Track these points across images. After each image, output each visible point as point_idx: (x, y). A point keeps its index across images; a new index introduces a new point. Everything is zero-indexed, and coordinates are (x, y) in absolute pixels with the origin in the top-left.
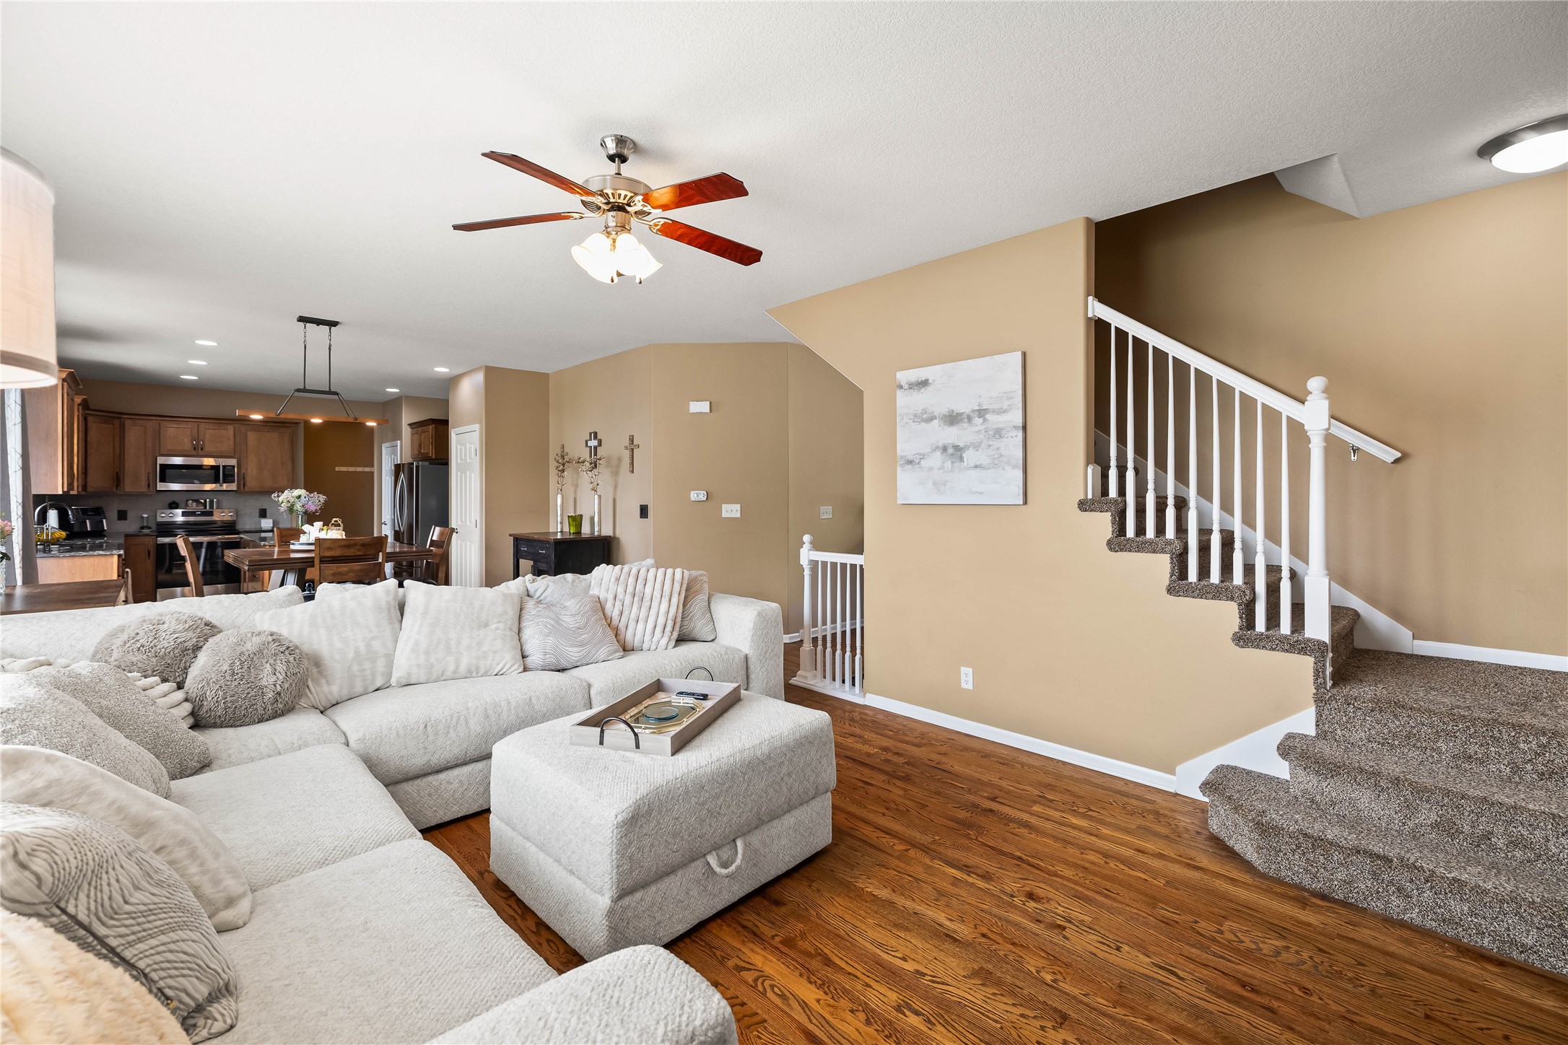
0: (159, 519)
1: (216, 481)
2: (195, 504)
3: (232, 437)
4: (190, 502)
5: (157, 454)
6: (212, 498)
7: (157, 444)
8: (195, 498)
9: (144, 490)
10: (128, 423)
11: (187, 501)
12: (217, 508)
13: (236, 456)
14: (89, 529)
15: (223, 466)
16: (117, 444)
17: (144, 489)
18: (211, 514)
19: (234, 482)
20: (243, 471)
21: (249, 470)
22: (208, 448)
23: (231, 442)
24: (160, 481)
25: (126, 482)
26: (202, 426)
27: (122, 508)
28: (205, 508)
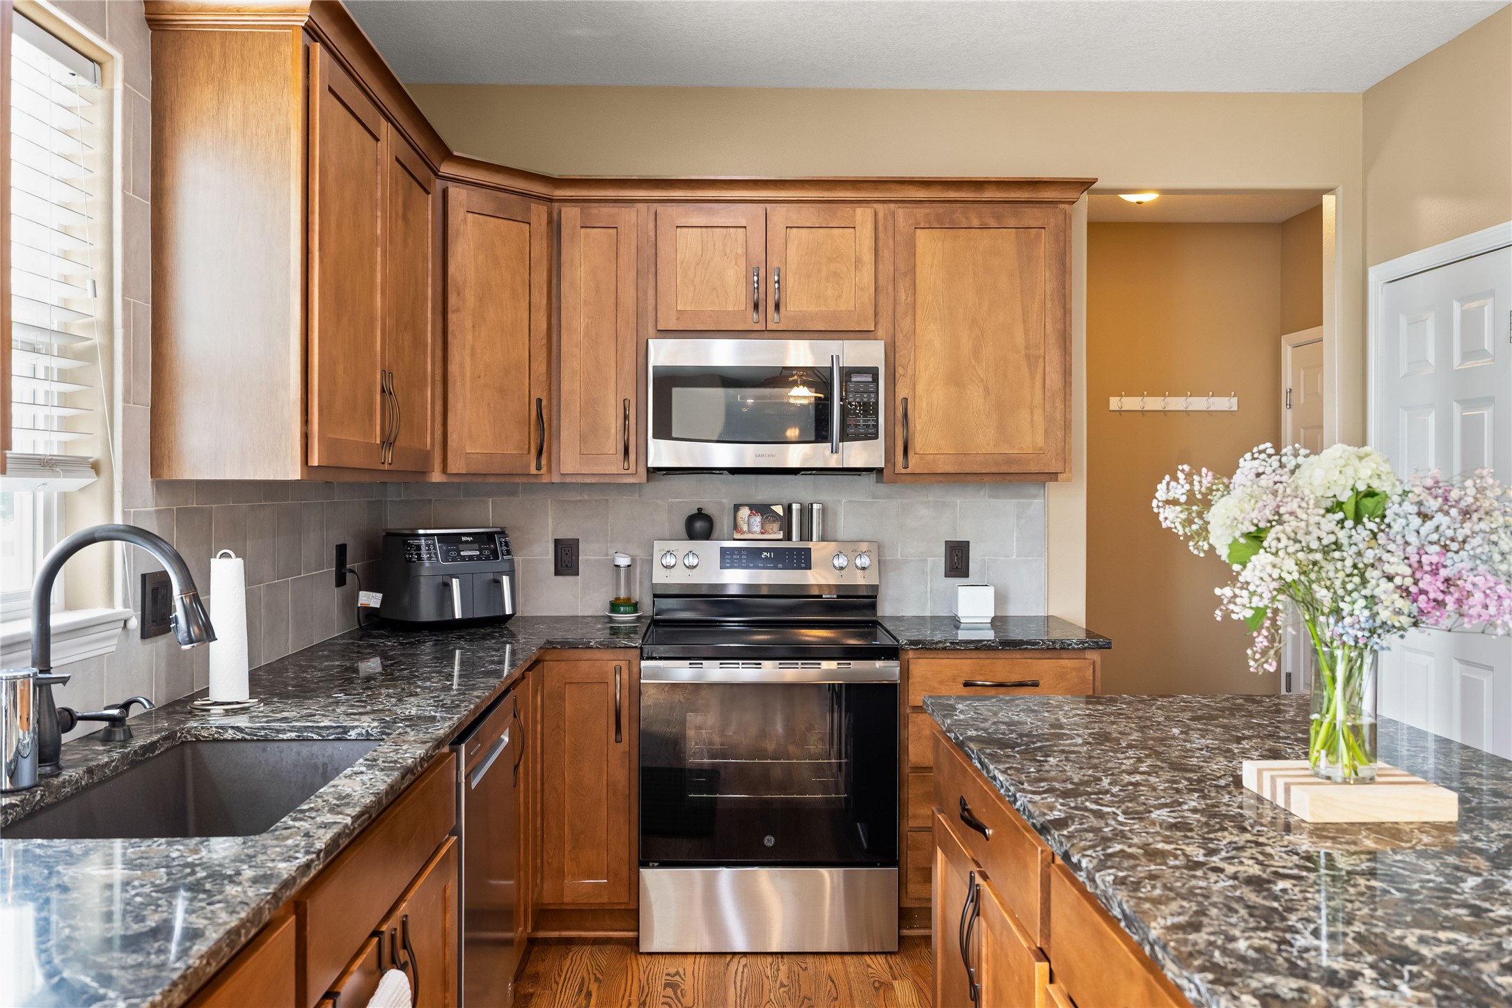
0: (660, 577)
1: (821, 433)
2: (757, 519)
3: (868, 257)
4: (744, 512)
5: (651, 331)
6: (807, 498)
7: (651, 292)
8: (761, 497)
9: (613, 469)
10: (570, 215)
11: (737, 508)
12: (823, 539)
13: (880, 332)
14: (458, 615)
15: (841, 369)
16: (540, 299)
17: (612, 465)
18: (802, 559)
19: (876, 437)
20: (902, 392)
21: (920, 388)
22: (798, 303)
23: (867, 275)
24: (655, 437)
25: (564, 434)
26: (780, 215)
27: (566, 534)
28: (788, 537)
